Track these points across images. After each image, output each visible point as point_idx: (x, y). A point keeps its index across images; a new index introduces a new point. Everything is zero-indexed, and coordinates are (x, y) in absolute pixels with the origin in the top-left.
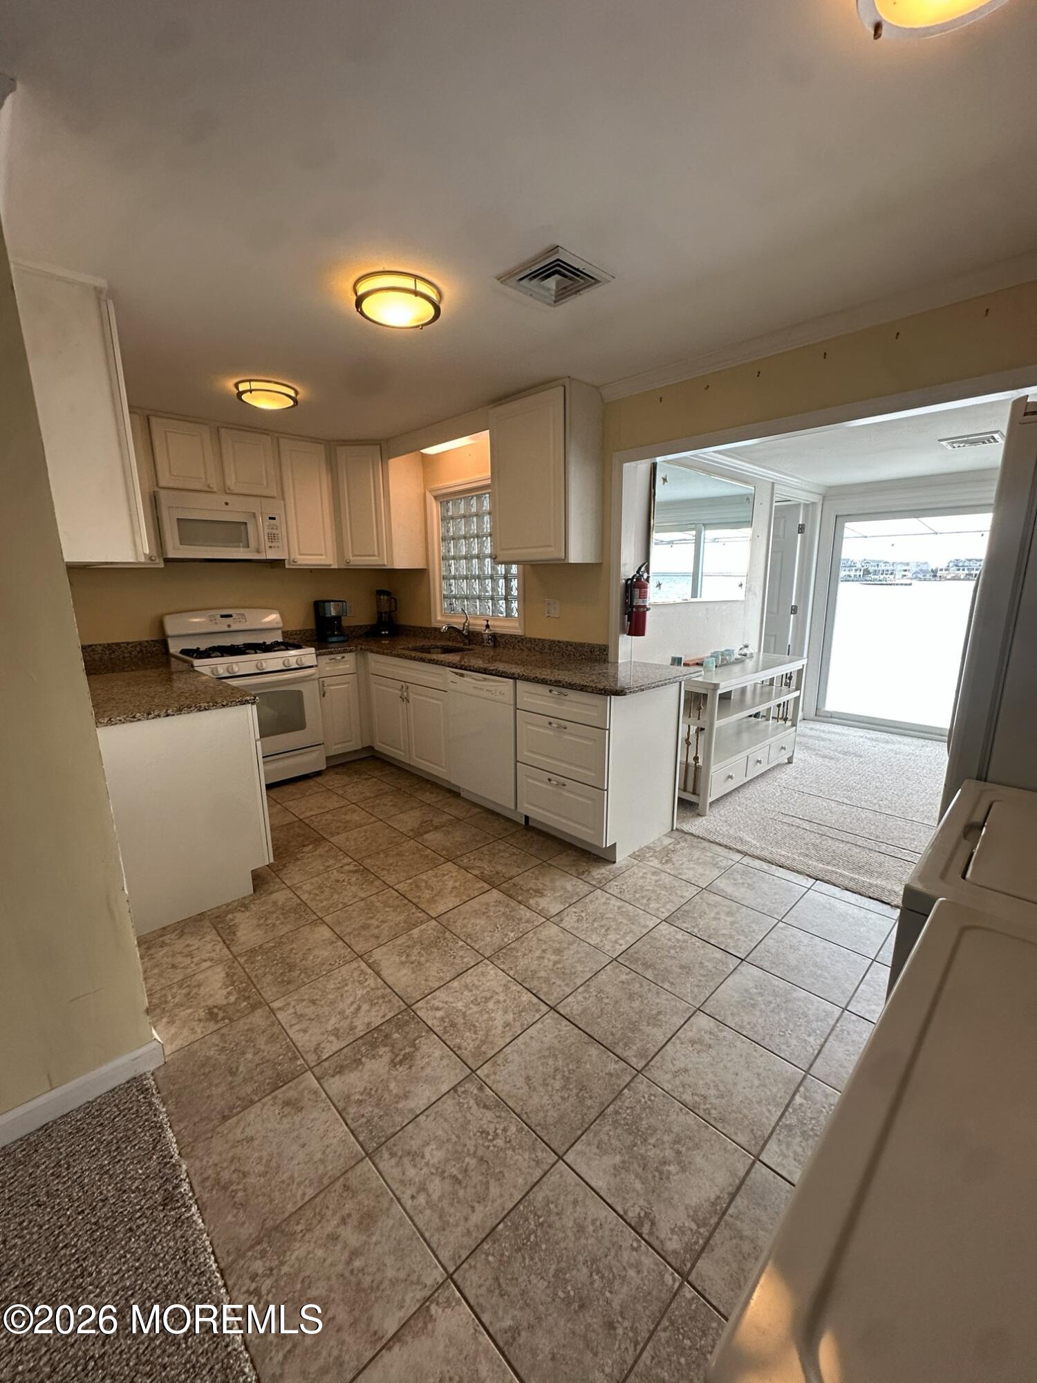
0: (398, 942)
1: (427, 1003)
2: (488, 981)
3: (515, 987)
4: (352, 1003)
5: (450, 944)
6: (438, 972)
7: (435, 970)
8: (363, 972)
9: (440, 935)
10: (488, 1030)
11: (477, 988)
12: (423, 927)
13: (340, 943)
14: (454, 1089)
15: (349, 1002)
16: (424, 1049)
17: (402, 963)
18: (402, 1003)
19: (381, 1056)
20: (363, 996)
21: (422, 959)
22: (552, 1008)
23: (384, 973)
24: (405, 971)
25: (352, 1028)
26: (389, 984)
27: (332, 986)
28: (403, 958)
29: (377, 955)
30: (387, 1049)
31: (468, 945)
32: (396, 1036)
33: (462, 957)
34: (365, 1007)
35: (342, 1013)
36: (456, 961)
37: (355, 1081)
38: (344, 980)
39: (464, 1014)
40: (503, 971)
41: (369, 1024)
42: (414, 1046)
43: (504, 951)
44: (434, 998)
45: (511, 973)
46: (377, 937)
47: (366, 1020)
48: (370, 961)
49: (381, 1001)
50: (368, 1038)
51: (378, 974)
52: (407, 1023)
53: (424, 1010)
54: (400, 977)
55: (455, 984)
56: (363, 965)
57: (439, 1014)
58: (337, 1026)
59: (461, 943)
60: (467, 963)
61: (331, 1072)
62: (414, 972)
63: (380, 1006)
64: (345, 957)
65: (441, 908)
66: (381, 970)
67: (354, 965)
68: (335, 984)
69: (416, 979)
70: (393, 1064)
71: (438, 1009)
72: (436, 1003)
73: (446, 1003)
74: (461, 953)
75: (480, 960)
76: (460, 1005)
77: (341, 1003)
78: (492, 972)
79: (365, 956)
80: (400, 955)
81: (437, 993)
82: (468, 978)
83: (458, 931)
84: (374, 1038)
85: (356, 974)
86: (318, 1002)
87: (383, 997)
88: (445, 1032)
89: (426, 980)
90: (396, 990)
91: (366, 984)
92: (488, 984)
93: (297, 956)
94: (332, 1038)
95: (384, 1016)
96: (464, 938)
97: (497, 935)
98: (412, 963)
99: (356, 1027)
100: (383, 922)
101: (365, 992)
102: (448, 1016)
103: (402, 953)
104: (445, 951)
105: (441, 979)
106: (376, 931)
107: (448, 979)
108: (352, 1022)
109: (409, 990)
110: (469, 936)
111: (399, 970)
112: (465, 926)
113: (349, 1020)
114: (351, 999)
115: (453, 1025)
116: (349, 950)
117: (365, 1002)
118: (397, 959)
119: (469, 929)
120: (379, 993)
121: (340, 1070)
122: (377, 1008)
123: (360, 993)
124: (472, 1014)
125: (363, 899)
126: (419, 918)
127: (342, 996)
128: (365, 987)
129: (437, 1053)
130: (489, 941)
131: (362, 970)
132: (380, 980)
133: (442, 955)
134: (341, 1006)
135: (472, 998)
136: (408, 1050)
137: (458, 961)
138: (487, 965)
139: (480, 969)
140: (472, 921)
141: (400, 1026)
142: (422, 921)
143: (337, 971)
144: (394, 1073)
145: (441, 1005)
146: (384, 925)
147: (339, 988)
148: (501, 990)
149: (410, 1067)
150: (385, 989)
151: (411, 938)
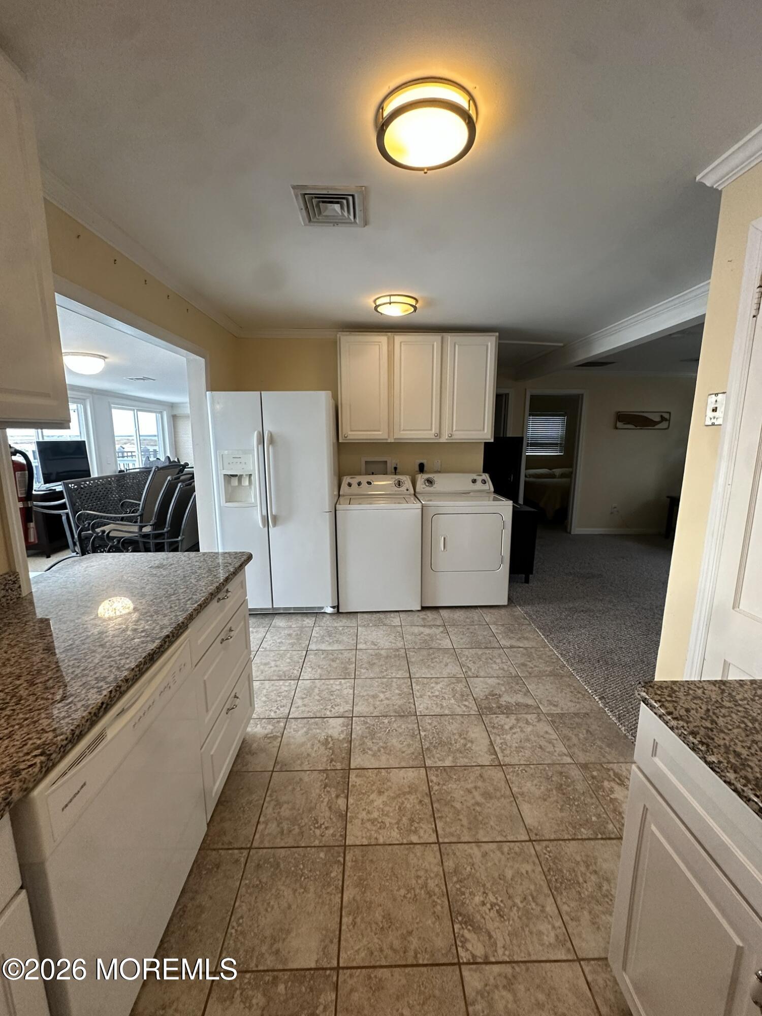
0: (466, 760)
1: (469, 711)
2: (428, 704)
3: (418, 694)
4: (515, 733)
5: (431, 737)
6: (452, 723)
7: (453, 727)
8: (502, 751)
9: (432, 748)
10: (447, 686)
11: (437, 704)
12: (439, 764)
13: (515, 789)
14: (477, 677)
15: (517, 735)
16: (482, 694)
17: (472, 742)
18: (484, 719)
19: (505, 701)
20: (507, 734)
21: (456, 737)
22: (411, 678)
23: (487, 742)
24: (473, 736)
25: (518, 720)
26: (486, 733)
27: (526, 752)
28: (469, 745)
29: (486, 759)
30: (501, 703)
31: (419, 730)
32: (494, 706)
33: (430, 724)
34: (507, 727)
35: (522, 731)
36: (436, 724)
37: (520, 698)
38: (518, 752)
39: (453, 697)
40: (415, 704)
41: (508, 717)
42: (487, 697)
43: (402, 714)
44: (464, 712)
45: (412, 701)
46: (481, 776)
47: (508, 720)
48: (494, 757)
49: (496, 725)
50: (509, 712)
51: (492, 744)
52: (485, 708)
53: (473, 709)
54: (477, 732)
55: (447, 712)
56: (501, 758)
57: (466, 703)
58: (526, 725)
59: (423, 734)
60: (430, 719)
61: (533, 707)
62: (467, 732)
63: (497, 723)
64: (513, 772)
65: (411, 774)
66: (489, 745)
67: (507, 760)
68: (525, 753)
69: (468, 727)
70: (500, 696)
71: (465, 706)
72: (464, 709)
73: (459, 706)
74: (429, 727)
75: (421, 717)
76: (453, 701)
77: (522, 737)
78: (421, 706)
79: (496, 763)
80: (470, 749)
81: (460, 713)
82: (438, 711)
83: (417, 745)
84: (507, 710)
85: (507, 752)
86: (538, 746)
87: (493, 727)
88: (468, 695)
89: (463, 723)
90: (484, 727)
91: (503, 741)
92: (429, 702)
93: (555, 798)
94: (530, 721)
95: (497, 717)
96: (418, 737)
97: (395, 725)
98: (465, 738)
99: (515, 719)
100: (469, 791)
101: (505, 736)
102: (463, 700)
103: (468, 750)
104: (438, 734)
105: (453, 719)
106: (480, 784)
107: (449, 717)
108: (517, 723)
109: (476, 723)
110: (413, 736)
111: (476, 738)
112: (409, 745)
113: (519, 725)
114: (515, 736)
115: (463, 696)
116: (508, 777)
117: (506, 730)
118: (473, 747)
119: (409, 741)
120: (495, 731)
121: (527, 706)
122: (500, 723)
123: (508, 737)
124: (449, 695)
125: (477, 842)
126: (437, 776)
127: (521, 741)
128: (504, 739)
129: (477, 690)
130: (402, 726)
131: (502, 752)
132: (492, 738)
133: (442, 733)
134: (522, 735)
135: (443, 701)
136: (491, 697)
137: (435, 723)
138: (420, 712)
139: (426, 712)
140: (400, 746)
141: (490, 709)
142: (437, 770)
143: (522, 762)
144: (501, 693)
145: (462, 706)
146: (470, 786)
147: (523, 748)
148: (425, 697)
149: (492, 691)
150: (491, 732)
151: (455, 759)
